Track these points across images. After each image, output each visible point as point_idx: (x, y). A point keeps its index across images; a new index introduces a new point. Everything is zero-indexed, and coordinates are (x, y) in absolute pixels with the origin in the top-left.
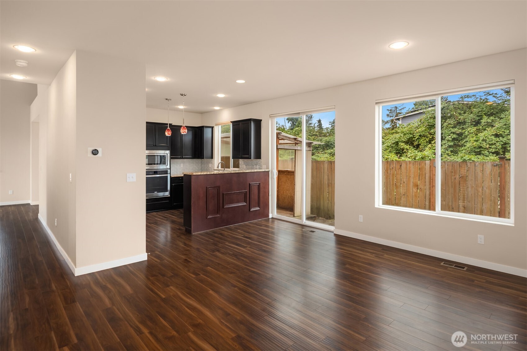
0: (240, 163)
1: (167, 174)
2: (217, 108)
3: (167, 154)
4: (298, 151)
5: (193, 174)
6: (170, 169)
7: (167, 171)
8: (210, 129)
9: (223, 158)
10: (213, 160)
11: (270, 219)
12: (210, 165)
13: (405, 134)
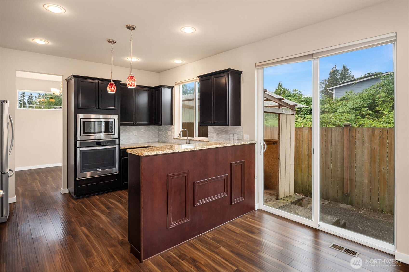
0: (209, 130)
1: (115, 145)
2: (178, 62)
3: (115, 119)
4: (283, 115)
5: (144, 155)
6: (119, 138)
7: (115, 140)
8: (169, 90)
9: (185, 125)
10: (173, 126)
11: (256, 211)
12: (169, 133)
13: (364, 100)
